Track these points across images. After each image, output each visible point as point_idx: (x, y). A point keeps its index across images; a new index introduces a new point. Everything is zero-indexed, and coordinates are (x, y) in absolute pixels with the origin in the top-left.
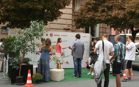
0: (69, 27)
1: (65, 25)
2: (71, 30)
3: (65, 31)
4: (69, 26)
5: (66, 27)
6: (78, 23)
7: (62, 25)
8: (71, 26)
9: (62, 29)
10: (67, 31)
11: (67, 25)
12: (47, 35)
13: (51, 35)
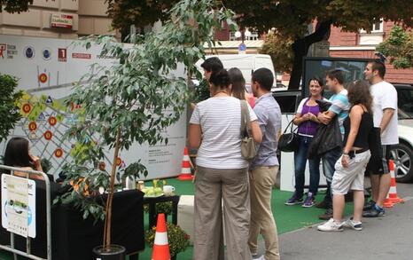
0: (70, 22)
1: (54, 13)
2: (75, 32)
3: (57, 35)
4: (71, 17)
5: (58, 19)
6: (130, 7)
7: (45, 12)
8: (76, 16)
9: (45, 29)
10: (63, 35)
11: (63, 14)
12: (46, 54)
13: (62, 55)
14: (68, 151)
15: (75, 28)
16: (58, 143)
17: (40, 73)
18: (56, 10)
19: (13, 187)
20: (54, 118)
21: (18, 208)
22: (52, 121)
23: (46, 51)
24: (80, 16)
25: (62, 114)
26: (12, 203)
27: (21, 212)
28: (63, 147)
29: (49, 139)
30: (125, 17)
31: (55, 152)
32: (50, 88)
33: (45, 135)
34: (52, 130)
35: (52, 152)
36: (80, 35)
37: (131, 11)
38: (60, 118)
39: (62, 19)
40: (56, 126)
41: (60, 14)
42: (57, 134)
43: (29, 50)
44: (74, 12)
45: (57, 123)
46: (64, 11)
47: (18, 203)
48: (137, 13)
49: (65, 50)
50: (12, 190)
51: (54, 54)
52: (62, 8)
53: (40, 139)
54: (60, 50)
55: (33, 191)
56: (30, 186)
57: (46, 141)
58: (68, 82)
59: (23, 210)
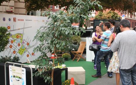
0: (12, 10)
1: (7, 7)
2: (13, 13)
4: (12, 8)
5: (8, 9)
7: (4, 7)
8: (14, 8)
9: (4, 12)
11: (10, 7)
12: (10, 20)
13: (15, 20)
14: (17, 51)
15: (13, 11)
16: (14, 49)
17: (8, 26)
18: (7, 6)
19: (15, 70)
20: (13, 41)
21: (18, 79)
22: (12, 42)
23: (10, 19)
24: (15, 8)
25: (15, 39)
26: (14, 76)
27: (19, 80)
28: (16, 50)
29: (11, 48)
30: (31, 7)
31: (13, 52)
32: (11, 31)
33: (10, 46)
34: (12, 45)
35: (12, 52)
36: (15, 14)
37: (33, 5)
38: (14, 41)
39: (10, 9)
40: (13, 43)
41: (9, 7)
42: (14, 46)
43: (4, 18)
44: (13, 6)
45: (14, 42)
46: (10, 6)
47: (17, 77)
48: (35, 6)
49: (16, 18)
50: (14, 72)
51: (12, 20)
52: (9, 5)
53: (8, 48)
54: (14, 18)
55: (25, 72)
56: (23, 71)
57: (10, 49)
58: (17, 29)
59: (20, 79)
